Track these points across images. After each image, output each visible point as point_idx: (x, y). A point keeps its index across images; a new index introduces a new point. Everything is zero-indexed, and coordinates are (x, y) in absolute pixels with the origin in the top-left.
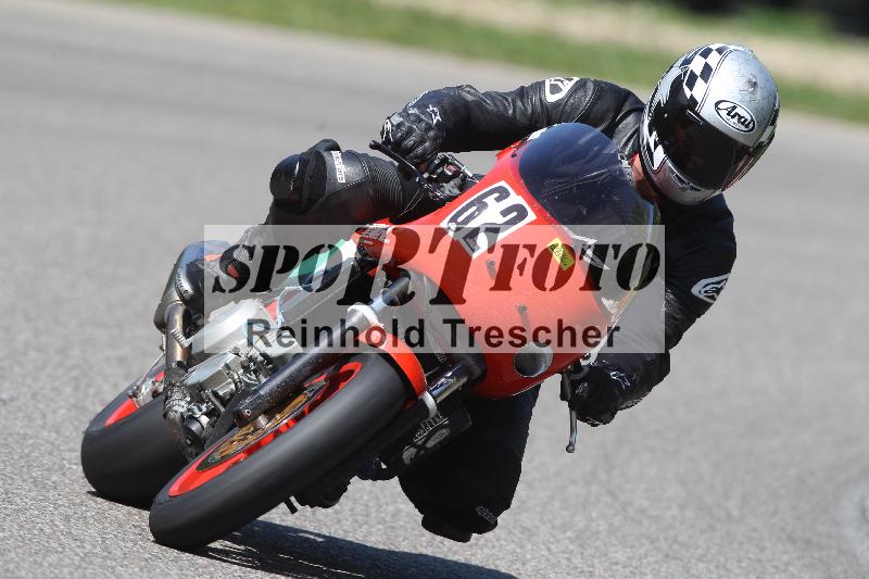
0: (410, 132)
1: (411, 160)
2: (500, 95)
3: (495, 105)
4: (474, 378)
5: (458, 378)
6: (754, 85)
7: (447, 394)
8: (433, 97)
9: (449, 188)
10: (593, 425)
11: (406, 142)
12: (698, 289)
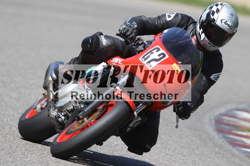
0: (128, 30)
1: (128, 39)
2: (153, 18)
3: (152, 21)
4: (148, 105)
5: (144, 105)
6: (232, 15)
7: (140, 110)
8: (134, 19)
9: (141, 48)
10: (183, 119)
11: (127, 33)
12: (212, 77)
